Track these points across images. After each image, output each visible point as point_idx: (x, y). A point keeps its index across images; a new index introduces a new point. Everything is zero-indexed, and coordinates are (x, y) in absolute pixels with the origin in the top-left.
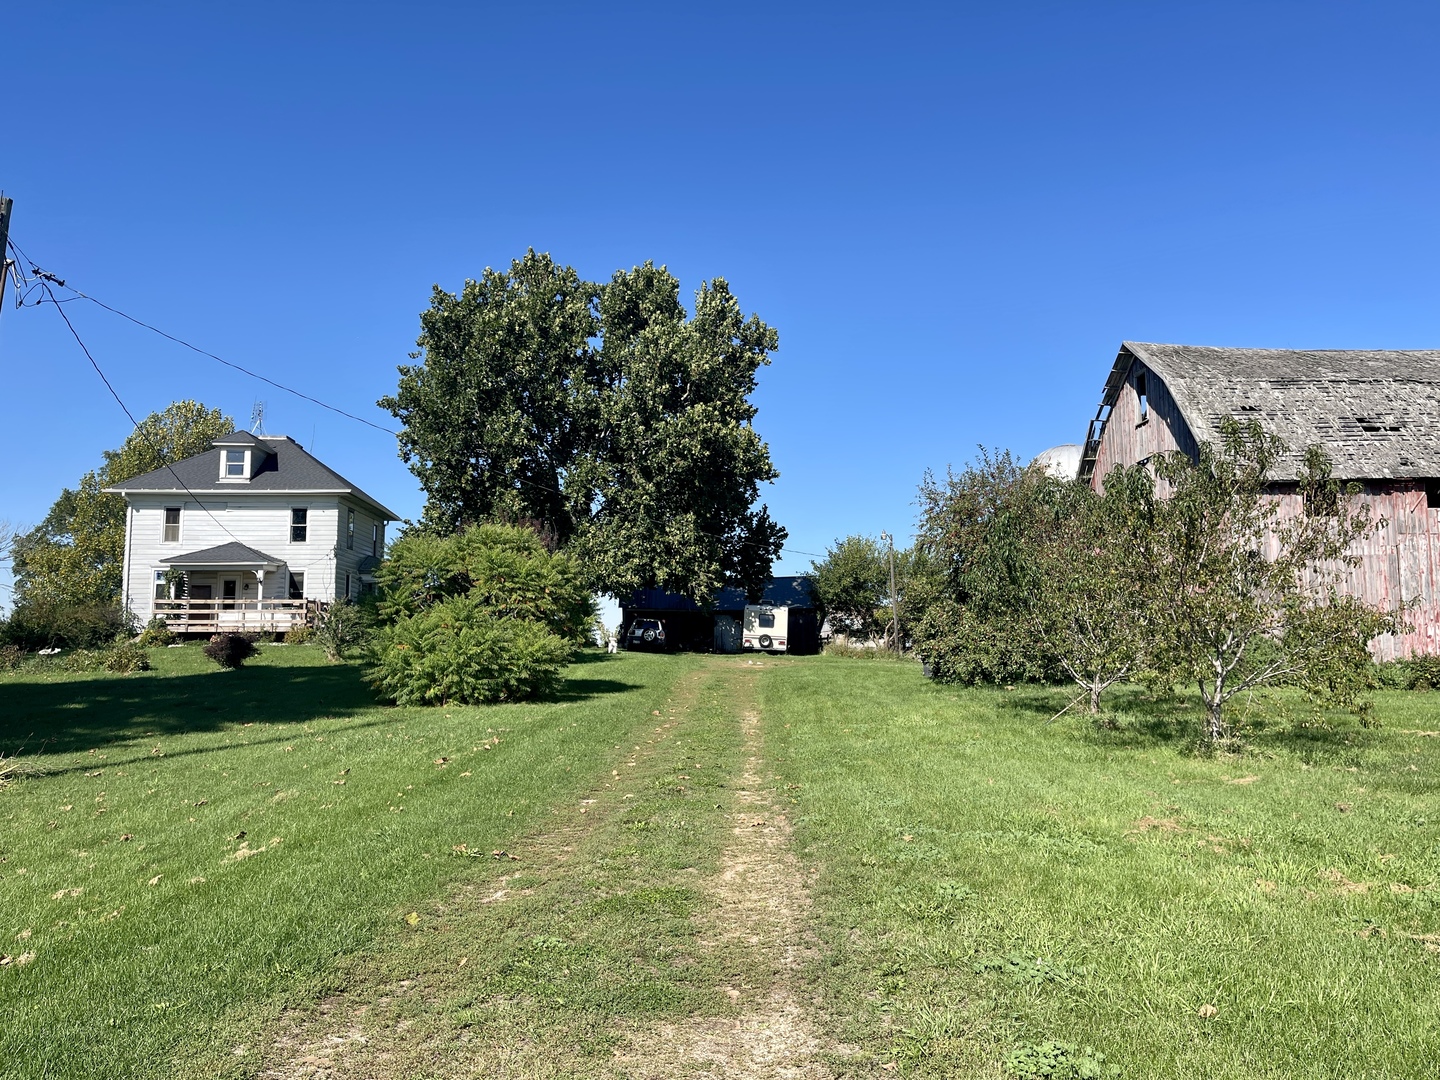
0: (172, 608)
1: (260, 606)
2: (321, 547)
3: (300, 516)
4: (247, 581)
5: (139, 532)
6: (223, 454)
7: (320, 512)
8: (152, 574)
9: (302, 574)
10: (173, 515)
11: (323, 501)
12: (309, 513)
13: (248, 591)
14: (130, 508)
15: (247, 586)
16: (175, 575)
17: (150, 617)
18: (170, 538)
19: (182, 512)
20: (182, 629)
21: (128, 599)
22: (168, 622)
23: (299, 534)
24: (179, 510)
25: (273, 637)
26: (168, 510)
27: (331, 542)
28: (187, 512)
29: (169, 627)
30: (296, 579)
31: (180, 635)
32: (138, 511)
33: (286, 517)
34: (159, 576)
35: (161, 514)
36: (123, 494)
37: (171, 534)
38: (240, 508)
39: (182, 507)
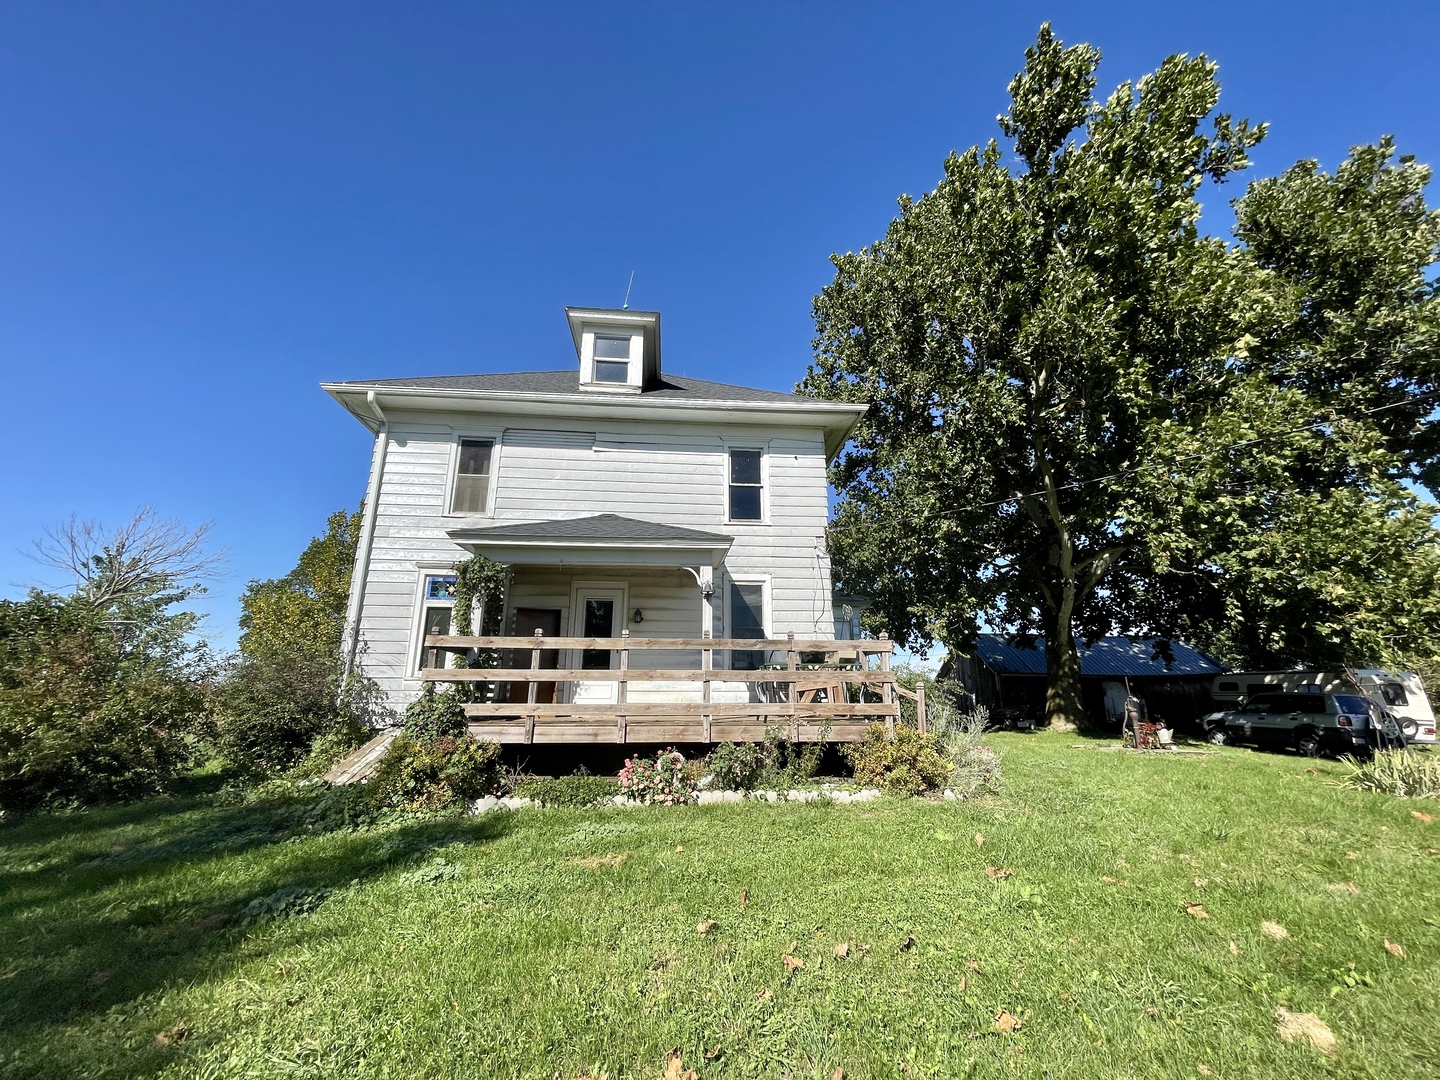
2: (795, 531)
3: (746, 466)
4: (637, 603)
5: (398, 489)
6: (588, 339)
7: (788, 460)
8: (421, 586)
9: (757, 590)
10: (475, 455)
12: (766, 462)
13: (642, 626)
14: (382, 436)
15: (638, 613)
16: (487, 573)
18: (467, 504)
19: (497, 450)
20: (515, 735)
21: (356, 641)
22: (471, 709)
23: (745, 504)
24: (488, 445)
26: (466, 444)
27: (815, 521)
28: (508, 450)
29: (473, 728)
30: (749, 599)
32: (402, 443)
33: (720, 465)
34: (435, 588)
35: (452, 451)
36: (371, 396)
37: (469, 497)
38: (621, 444)
39: (499, 439)
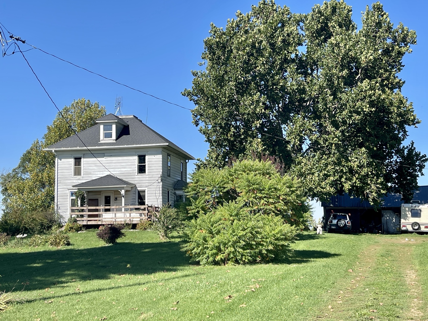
0: (79, 212)
1: (123, 209)
2: (154, 176)
3: (142, 159)
4: (116, 196)
5: (62, 171)
6: (102, 127)
7: (153, 157)
8: (69, 194)
9: (144, 191)
10: (78, 161)
11: (154, 150)
12: (147, 157)
13: (117, 201)
14: (57, 159)
15: (116, 198)
16: (80, 194)
17: (69, 216)
18: (77, 174)
19: (82, 159)
20: (85, 223)
21: (57, 207)
22: (78, 219)
23: (142, 169)
24: (80, 158)
25: (131, 226)
26: (75, 159)
27: (158, 173)
28: (85, 159)
29: (78, 222)
30: (141, 194)
31: (84, 226)
32: (61, 160)
33: (135, 160)
34: (72, 194)
35: (72, 161)
36: (53, 151)
37: (77, 172)
38: (111, 156)
39: (82, 157)
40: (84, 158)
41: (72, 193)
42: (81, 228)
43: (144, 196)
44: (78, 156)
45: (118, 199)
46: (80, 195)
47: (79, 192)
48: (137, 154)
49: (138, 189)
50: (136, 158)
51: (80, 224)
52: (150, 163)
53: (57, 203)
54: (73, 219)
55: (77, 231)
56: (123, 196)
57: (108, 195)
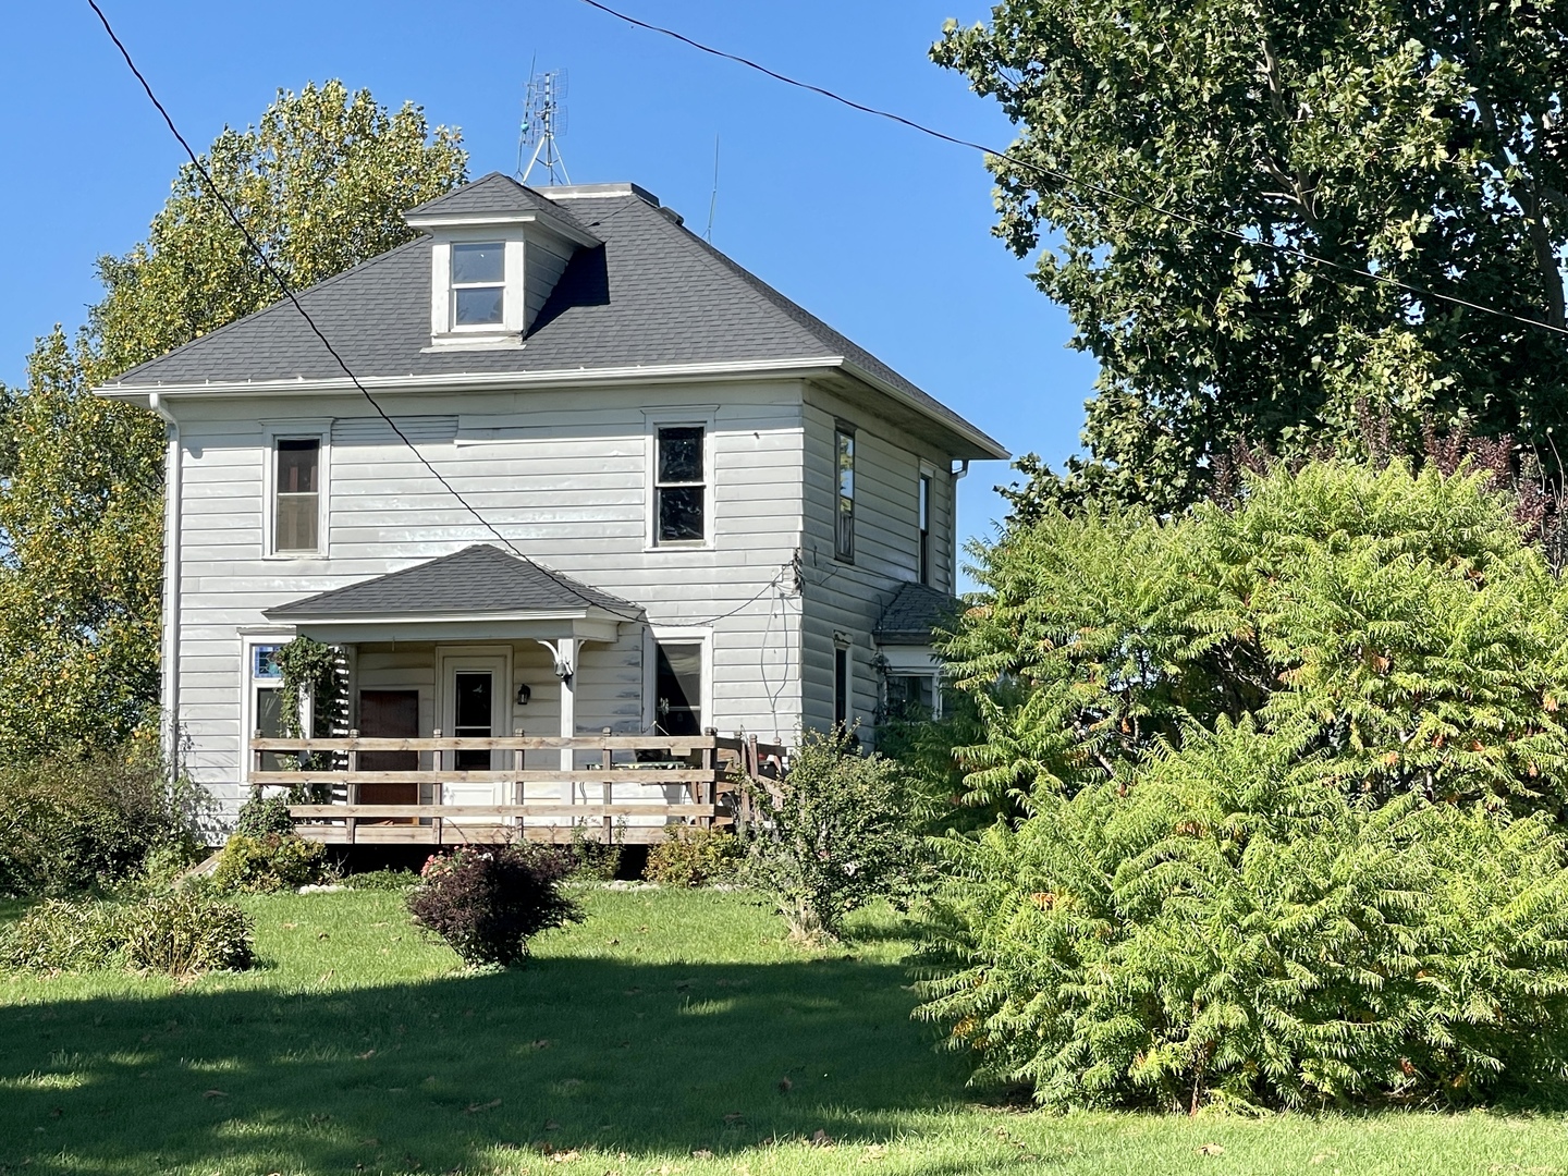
0: (307, 767)
1: (566, 757)
2: (753, 557)
3: (681, 453)
4: (524, 676)
5: (205, 521)
6: (441, 253)
7: (743, 438)
8: (247, 661)
9: (693, 650)
10: (297, 459)
12: (711, 442)
13: (531, 708)
14: (174, 445)
15: (525, 691)
16: (311, 658)
17: (244, 794)
18: (293, 536)
19: (325, 453)
20: (338, 835)
21: (177, 736)
22: (297, 811)
23: (680, 515)
24: (313, 445)
25: (612, 862)
26: (284, 446)
27: (781, 540)
28: (340, 452)
29: (299, 829)
30: (678, 665)
31: (333, 851)
32: (197, 454)
33: (637, 457)
34: (264, 661)
35: (265, 460)
36: (154, 400)
37: (295, 528)
38: (495, 432)
39: (326, 437)
40: (333, 443)
41: (262, 654)
42: (315, 863)
43: (695, 679)
44: (297, 431)
45: (535, 692)
46: (313, 666)
47: (305, 651)
48: (651, 420)
49: (658, 632)
50: (644, 450)
51: (310, 839)
52: (732, 475)
53: (176, 711)
54: (267, 808)
55: (291, 880)
56: (567, 678)
57: (475, 667)
